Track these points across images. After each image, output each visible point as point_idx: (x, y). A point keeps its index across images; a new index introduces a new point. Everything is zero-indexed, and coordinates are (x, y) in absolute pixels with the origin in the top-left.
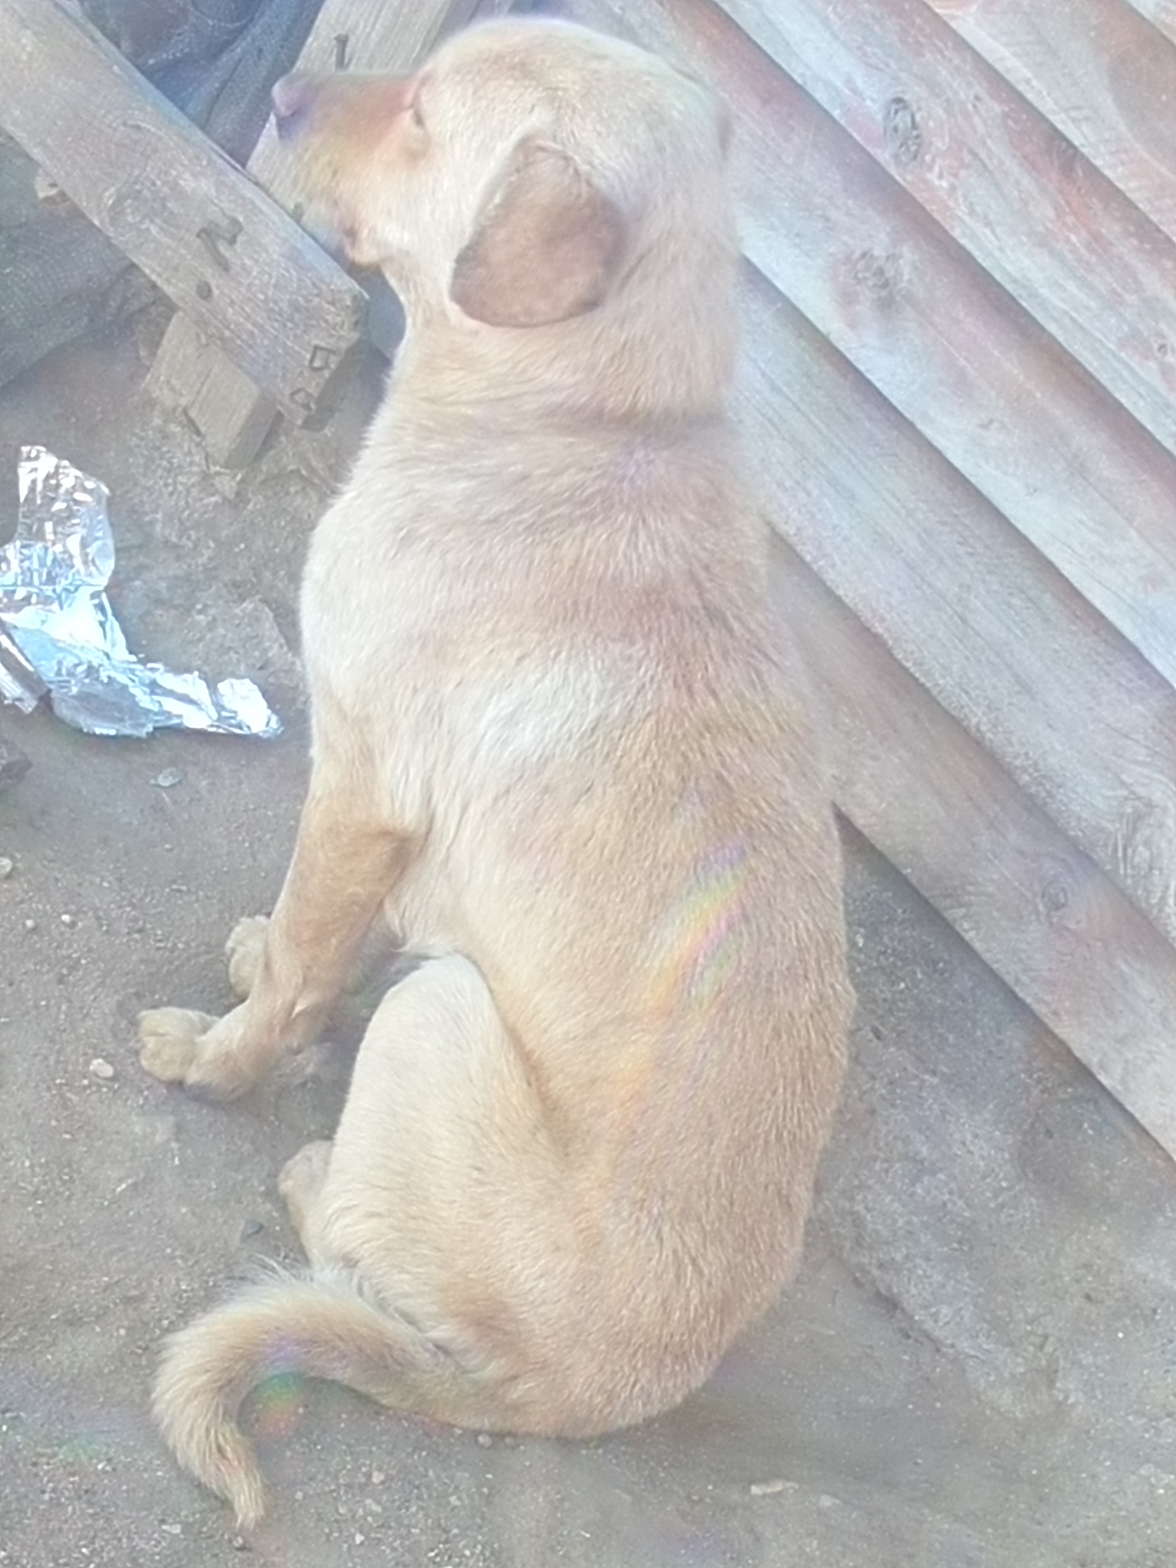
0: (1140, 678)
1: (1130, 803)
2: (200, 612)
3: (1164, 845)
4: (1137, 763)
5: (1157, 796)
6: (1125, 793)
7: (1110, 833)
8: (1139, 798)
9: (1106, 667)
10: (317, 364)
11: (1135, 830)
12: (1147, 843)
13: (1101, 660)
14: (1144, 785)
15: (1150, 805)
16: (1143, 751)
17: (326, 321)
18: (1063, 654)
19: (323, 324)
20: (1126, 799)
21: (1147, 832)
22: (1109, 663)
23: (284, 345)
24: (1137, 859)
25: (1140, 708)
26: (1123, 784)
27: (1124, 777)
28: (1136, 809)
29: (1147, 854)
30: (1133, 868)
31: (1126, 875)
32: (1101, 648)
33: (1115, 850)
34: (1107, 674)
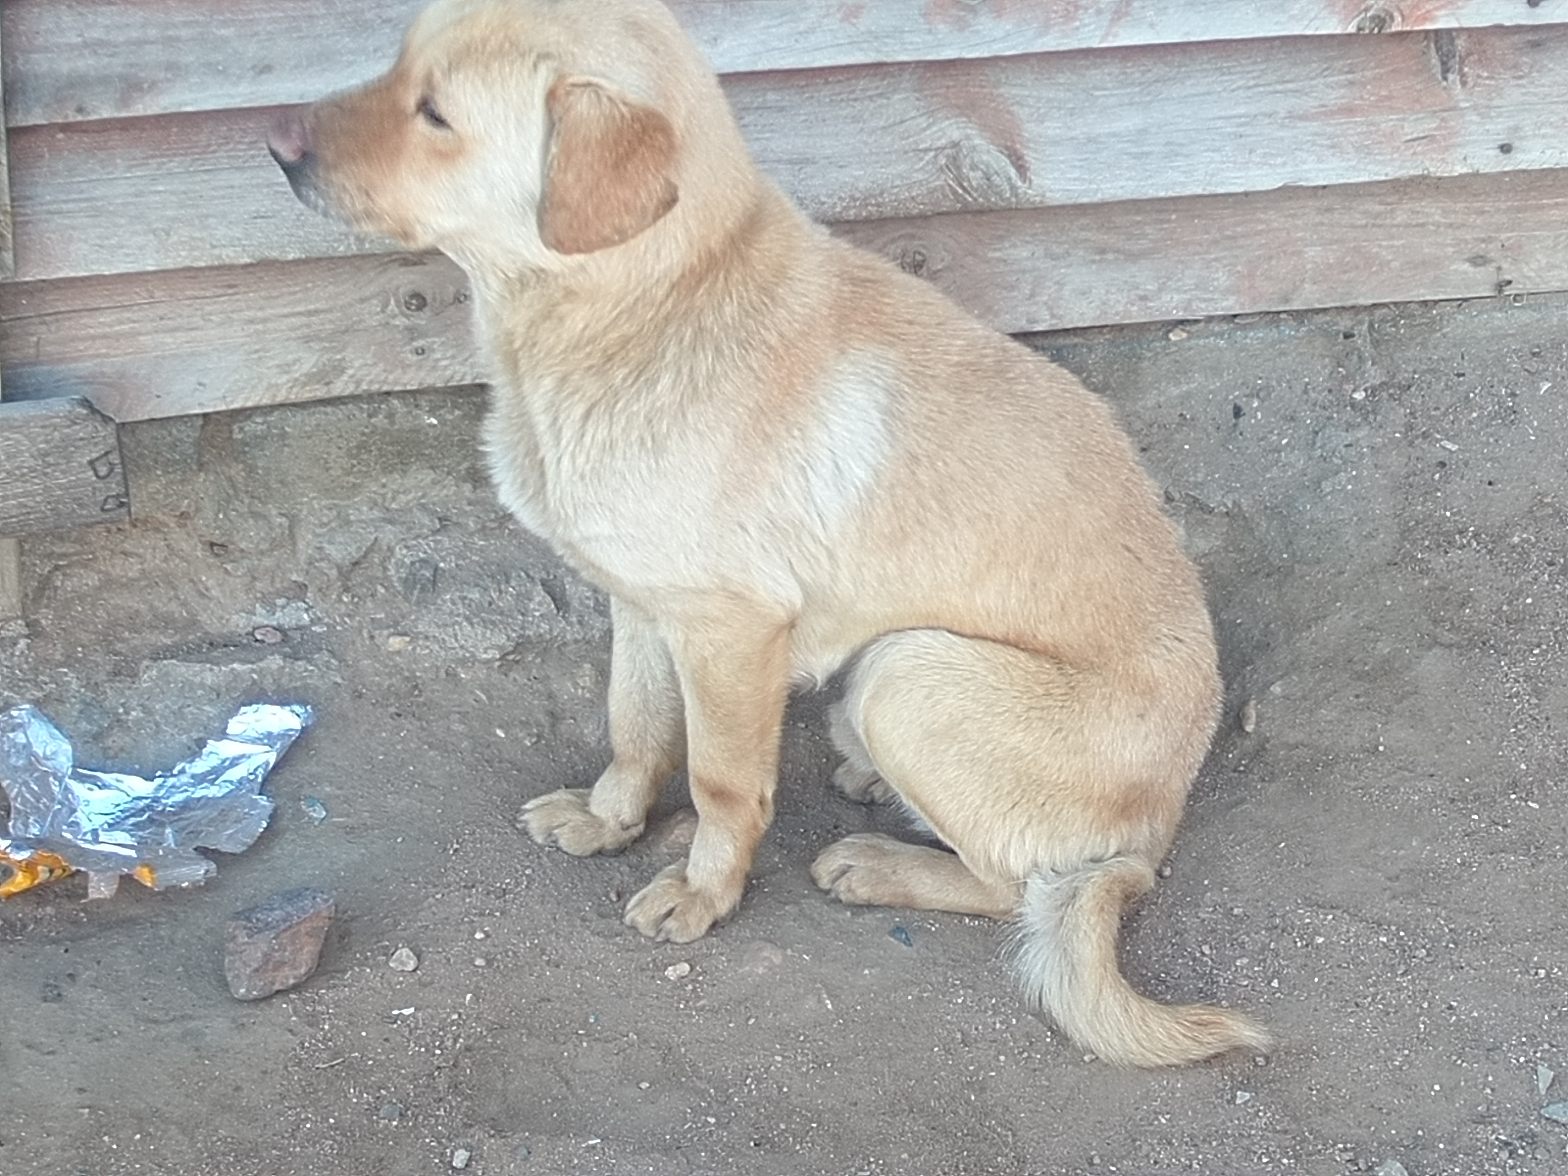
0: (883, 79)
1: (941, 157)
2: (127, 713)
3: (985, 158)
4: (924, 130)
5: (956, 135)
6: (932, 154)
7: (942, 187)
8: (945, 148)
9: (852, 96)
10: (103, 470)
11: (958, 168)
12: (974, 167)
13: (844, 96)
14: (939, 138)
15: (955, 145)
16: (920, 120)
17: (81, 439)
18: (812, 117)
19: (80, 443)
20: (936, 157)
21: (968, 161)
22: (853, 92)
23: (60, 487)
24: (974, 183)
25: (897, 97)
26: (926, 150)
27: (921, 146)
28: (948, 156)
29: (979, 174)
30: (976, 190)
31: (975, 199)
32: (838, 88)
33: (955, 193)
34: (856, 100)
